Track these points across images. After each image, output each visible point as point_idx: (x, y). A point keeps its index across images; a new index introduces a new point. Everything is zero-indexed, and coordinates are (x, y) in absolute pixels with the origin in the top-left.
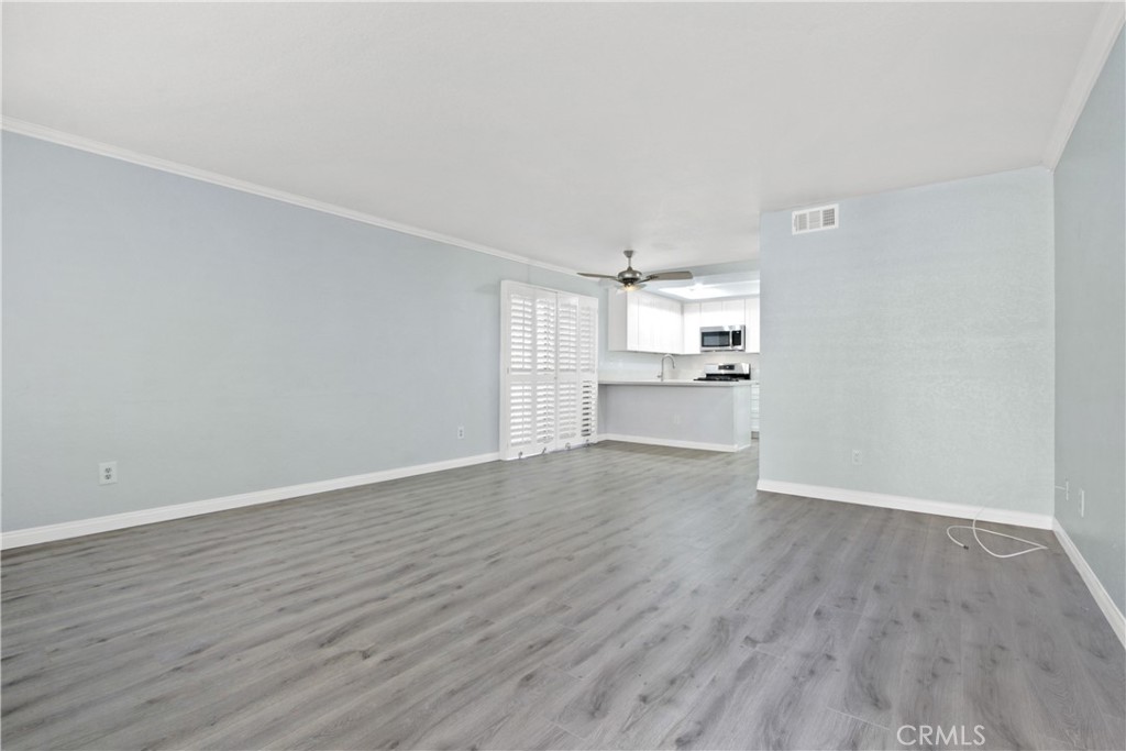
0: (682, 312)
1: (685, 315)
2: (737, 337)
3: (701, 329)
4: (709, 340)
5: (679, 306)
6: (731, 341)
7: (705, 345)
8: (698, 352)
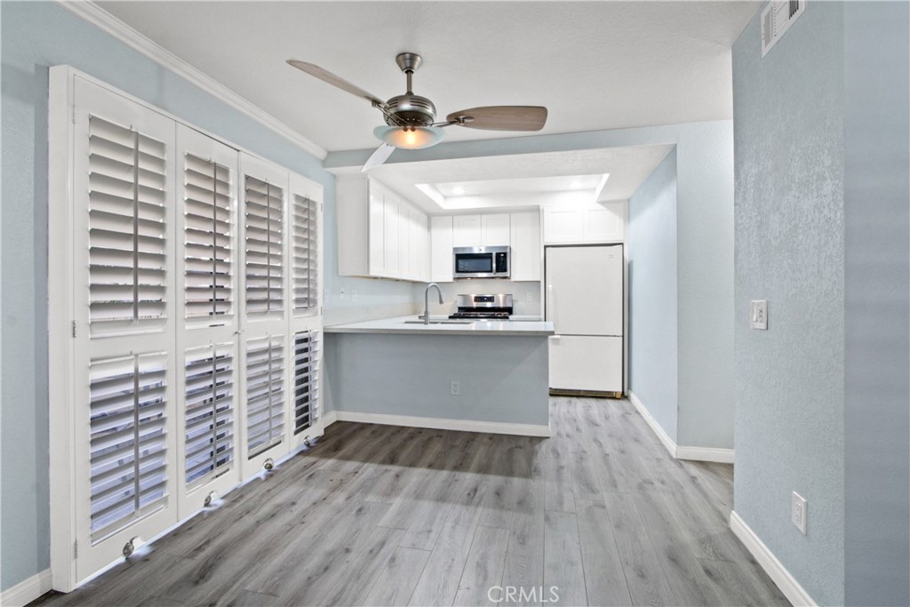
0: (429, 228)
1: (434, 231)
2: (500, 261)
3: (455, 249)
4: (464, 264)
5: (425, 218)
6: (494, 265)
7: (460, 270)
8: (451, 280)
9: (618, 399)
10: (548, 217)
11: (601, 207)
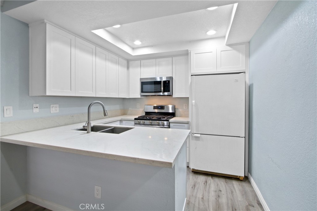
0: (128, 68)
1: (131, 69)
2: (167, 86)
3: (141, 79)
4: (146, 87)
6: (162, 88)
7: (144, 91)
8: (139, 97)
9: (241, 180)
10: (194, 57)
11: (229, 48)
